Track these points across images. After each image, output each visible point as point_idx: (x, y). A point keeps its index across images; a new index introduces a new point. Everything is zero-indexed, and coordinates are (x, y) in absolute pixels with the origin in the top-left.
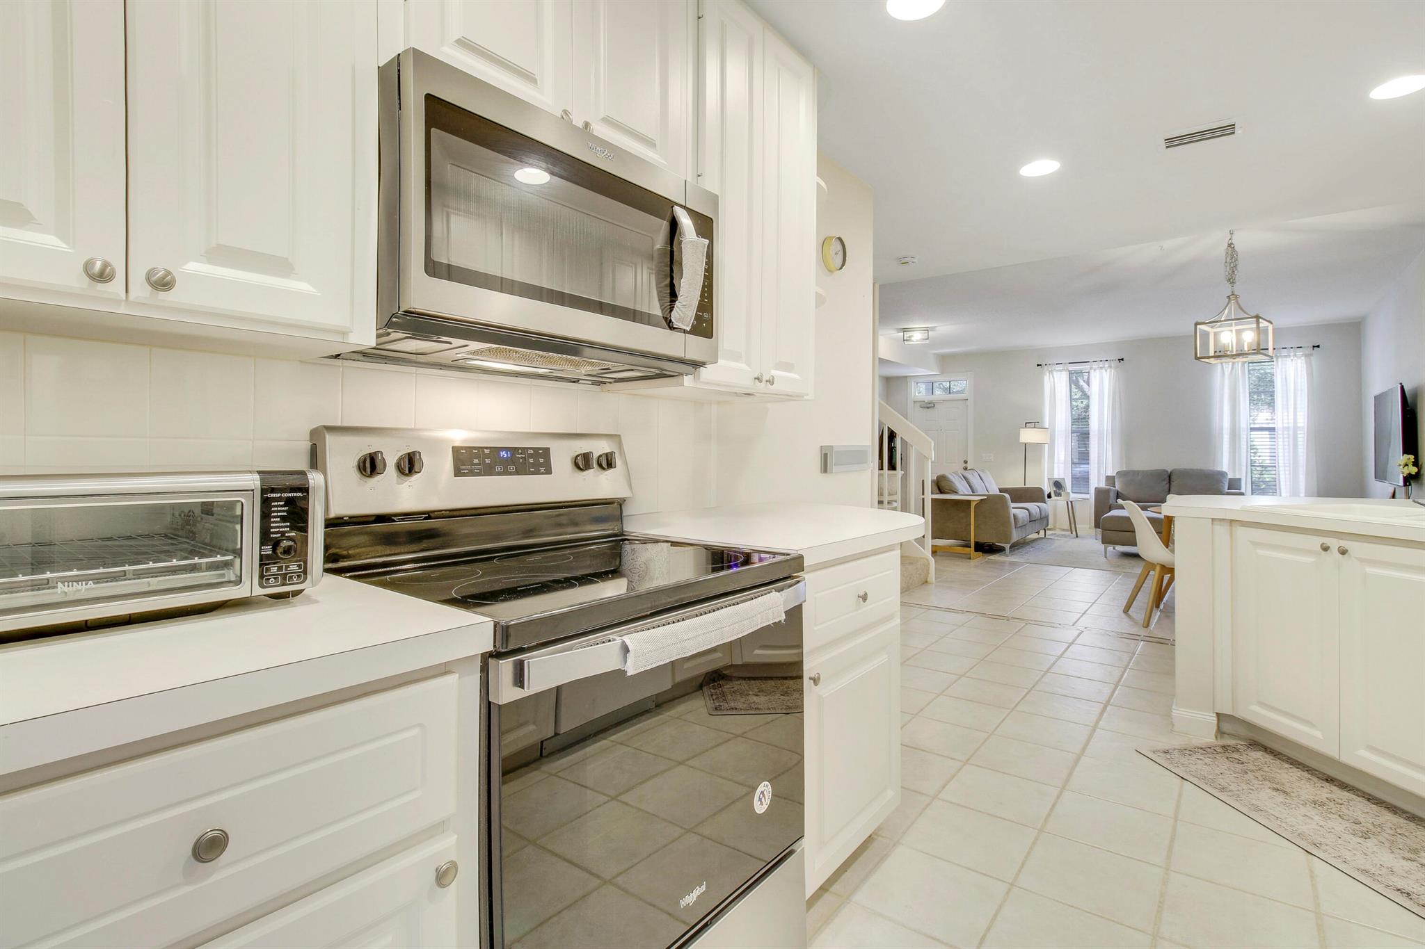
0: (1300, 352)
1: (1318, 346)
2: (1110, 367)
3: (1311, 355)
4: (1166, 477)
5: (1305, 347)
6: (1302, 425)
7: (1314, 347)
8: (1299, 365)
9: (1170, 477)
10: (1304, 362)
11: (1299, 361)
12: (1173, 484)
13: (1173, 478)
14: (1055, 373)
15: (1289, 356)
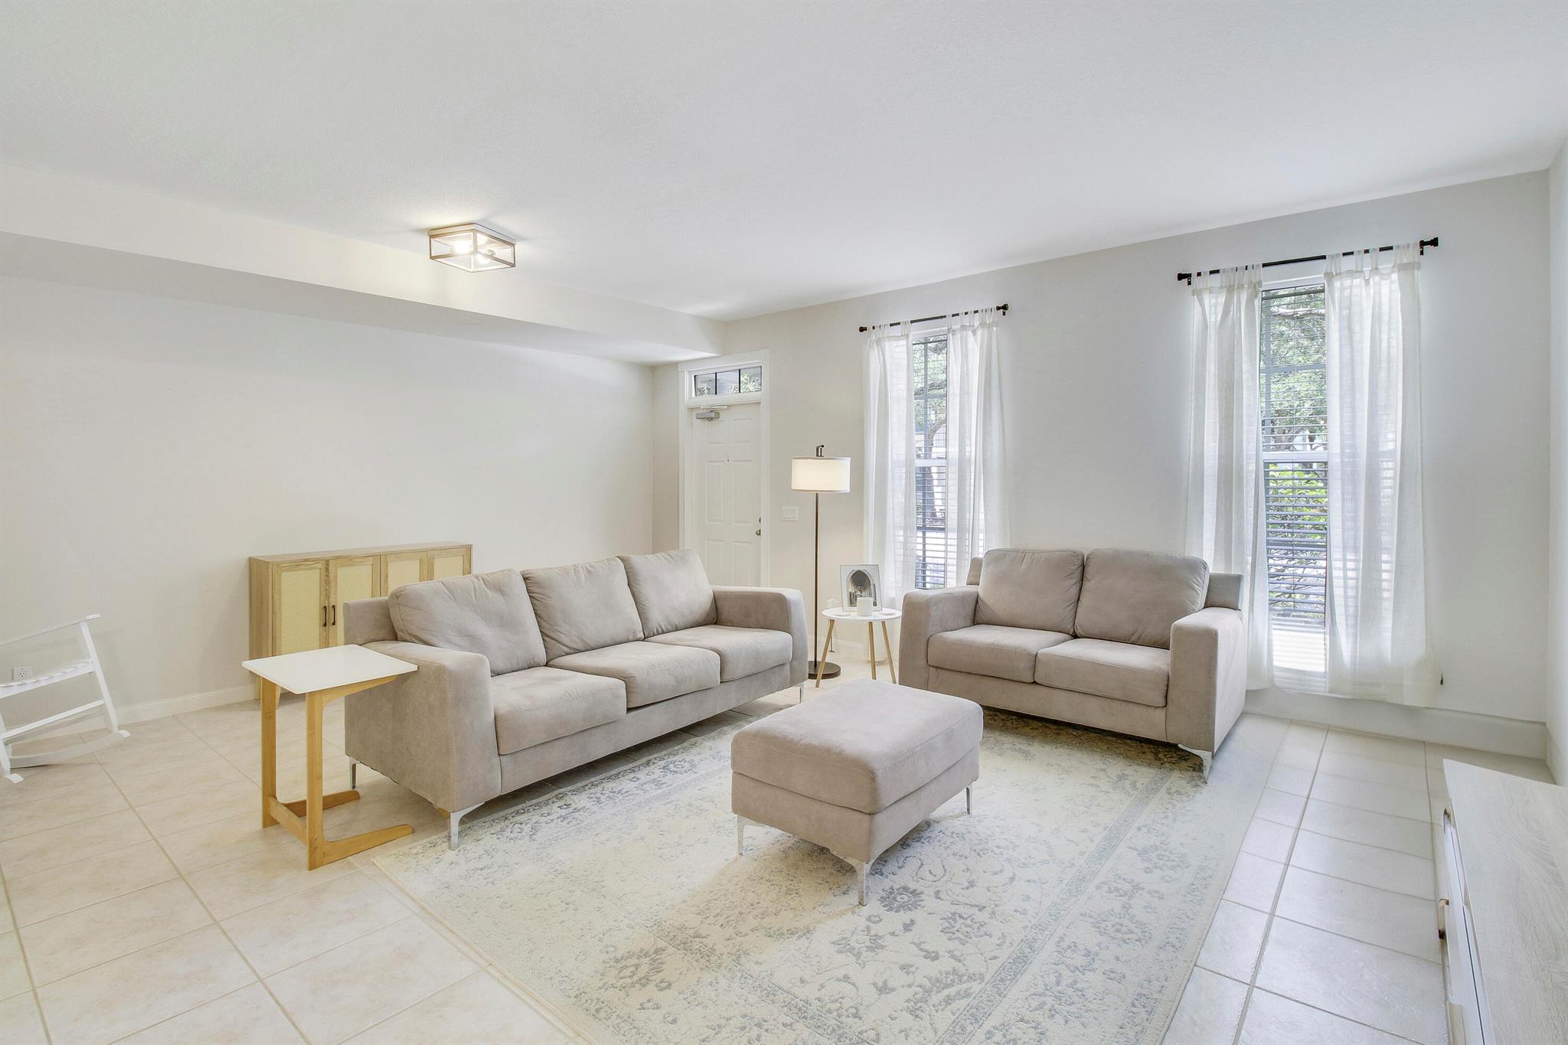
0: (1387, 261)
1: (1434, 242)
2: (983, 325)
3: (1418, 266)
4: (1075, 567)
5: (1398, 247)
6: (1390, 446)
7: (1423, 244)
8: (1385, 291)
9: (1083, 566)
10: (1396, 286)
11: (1385, 284)
12: (1087, 585)
13: (1090, 570)
14: (887, 344)
15: (1362, 272)
